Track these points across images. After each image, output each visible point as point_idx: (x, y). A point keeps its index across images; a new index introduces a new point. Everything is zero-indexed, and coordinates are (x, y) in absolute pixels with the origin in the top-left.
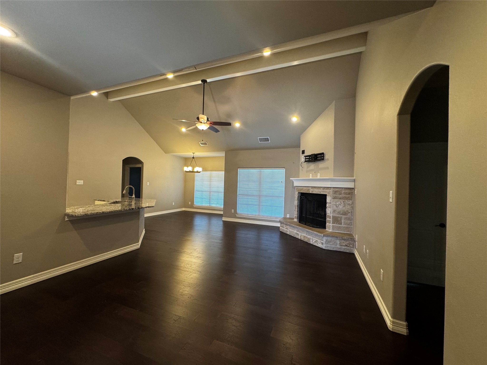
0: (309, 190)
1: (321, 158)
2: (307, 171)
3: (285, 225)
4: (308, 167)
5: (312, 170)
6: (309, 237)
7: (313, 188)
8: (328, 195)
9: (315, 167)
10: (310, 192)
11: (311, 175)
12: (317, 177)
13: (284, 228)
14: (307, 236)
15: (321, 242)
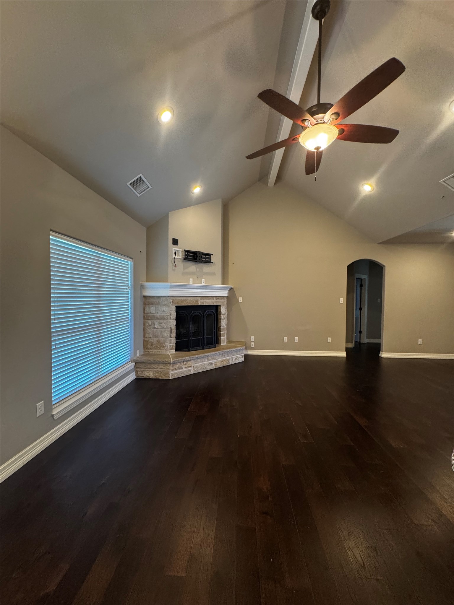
0: (197, 301)
1: (206, 259)
2: (184, 274)
3: (183, 364)
4: (184, 268)
5: (193, 274)
6: (228, 358)
7: (204, 298)
8: (222, 306)
9: (198, 270)
10: (199, 304)
11: (191, 279)
12: (202, 284)
13: (182, 368)
14: (225, 359)
15: (241, 356)
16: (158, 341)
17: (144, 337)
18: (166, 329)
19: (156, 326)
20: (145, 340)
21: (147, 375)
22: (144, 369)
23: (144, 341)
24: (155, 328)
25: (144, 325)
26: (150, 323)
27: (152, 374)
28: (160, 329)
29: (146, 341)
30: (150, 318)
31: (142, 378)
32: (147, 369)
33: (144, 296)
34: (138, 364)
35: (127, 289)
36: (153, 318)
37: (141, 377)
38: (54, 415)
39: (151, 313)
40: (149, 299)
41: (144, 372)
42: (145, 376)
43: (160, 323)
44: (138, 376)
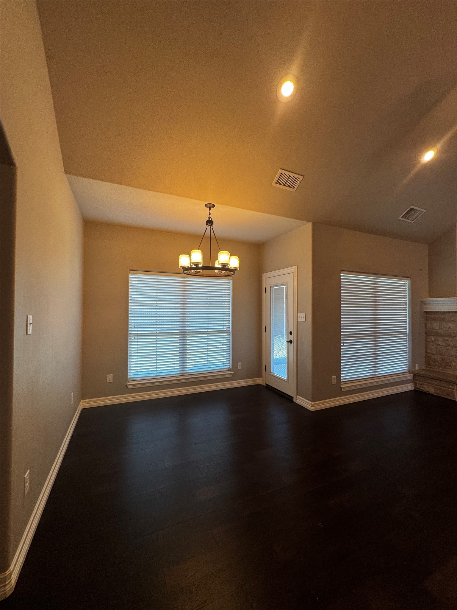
16: (443, 359)
17: (426, 352)
18: (453, 347)
19: (440, 343)
20: (427, 355)
21: (427, 389)
22: (424, 383)
23: (426, 357)
24: (439, 345)
25: (426, 340)
26: (433, 339)
27: (433, 390)
28: (445, 346)
29: (428, 357)
30: (432, 334)
31: (422, 391)
32: (427, 384)
33: (425, 312)
34: (416, 376)
35: (404, 305)
36: (436, 334)
37: (420, 390)
38: (342, 387)
39: (433, 329)
40: (432, 315)
41: (423, 386)
42: (424, 390)
43: (446, 340)
44: (417, 388)
